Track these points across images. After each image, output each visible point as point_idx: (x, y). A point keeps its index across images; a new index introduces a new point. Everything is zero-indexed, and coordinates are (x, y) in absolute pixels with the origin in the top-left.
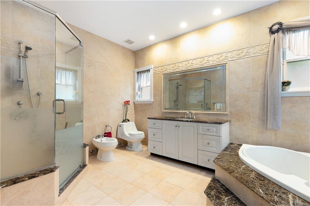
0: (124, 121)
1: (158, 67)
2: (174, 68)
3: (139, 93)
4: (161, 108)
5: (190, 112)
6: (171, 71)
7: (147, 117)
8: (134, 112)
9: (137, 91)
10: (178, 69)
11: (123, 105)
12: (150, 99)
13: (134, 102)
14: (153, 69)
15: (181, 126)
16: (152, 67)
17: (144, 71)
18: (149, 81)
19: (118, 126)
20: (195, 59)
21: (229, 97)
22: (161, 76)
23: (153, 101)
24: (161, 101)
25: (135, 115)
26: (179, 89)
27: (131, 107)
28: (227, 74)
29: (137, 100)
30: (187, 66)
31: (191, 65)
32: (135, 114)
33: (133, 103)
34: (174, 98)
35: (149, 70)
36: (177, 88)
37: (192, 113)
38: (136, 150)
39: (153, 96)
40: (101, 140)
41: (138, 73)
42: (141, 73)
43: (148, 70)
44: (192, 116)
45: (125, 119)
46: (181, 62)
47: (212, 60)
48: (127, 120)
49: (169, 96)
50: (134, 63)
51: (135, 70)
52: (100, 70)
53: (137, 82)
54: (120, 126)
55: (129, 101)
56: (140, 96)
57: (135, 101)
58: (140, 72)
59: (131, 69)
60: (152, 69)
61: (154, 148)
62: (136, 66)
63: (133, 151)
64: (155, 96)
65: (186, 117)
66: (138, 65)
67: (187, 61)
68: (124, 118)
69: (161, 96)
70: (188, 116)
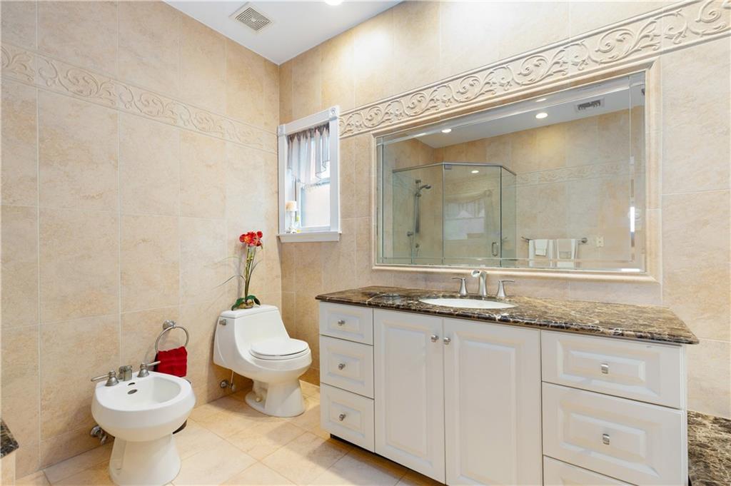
0: (239, 304)
1: (356, 112)
2: (417, 110)
3: (295, 207)
4: (370, 257)
5: (482, 275)
6: (405, 121)
7: (316, 295)
8: (278, 270)
9: (287, 201)
10: (433, 111)
11: (236, 246)
12: (329, 225)
13: (279, 238)
14: (338, 120)
15: (456, 341)
16: (338, 114)
17: (310, 130)
18: (328, 163)
19: (217, 322)
20: (502, 66)
21: (660, 210)
22: (369, 143)
23: (340, 232)
24: (370, 233)
25: (282, 279)
26: (420, 198)
27: (267, 254)
28: (653, 112)
29: (287, 229)
30: (468, 95)
31: (485, 89)
32: (283, 276)
33: (275, 240)
34: (409, 225)
35: (327, 126)
36: (417, 195)
37: (488, 275)
38: (278, 412)
39: (342, 217)
40: (132, 388)
41: (291, 138)
42: (299, 140)
43: (324, 126)
44: (489, 287)
45: (243, 296)
46: (443, 84)
47: (577, 60)
48: (249, 301)
49: (394, 218)
50: (277, 105)
51: (282, 129)
52: (134, 114)
53: (289, 168)
54: (225, 324)
55: (260, 234)
56: (299, 217)
57: (281, 233)
58: (298, 135)
59: (266, 124)
60: (335, 118)
61: (343, 417)
62: (285, 117)
63: (270, 416)
64: (346, 215)
65: (464, 292)
66: (291, 111)
67: (468, 76)
68: (239, 293)
69: (370, 215)
70: (473, 288)
